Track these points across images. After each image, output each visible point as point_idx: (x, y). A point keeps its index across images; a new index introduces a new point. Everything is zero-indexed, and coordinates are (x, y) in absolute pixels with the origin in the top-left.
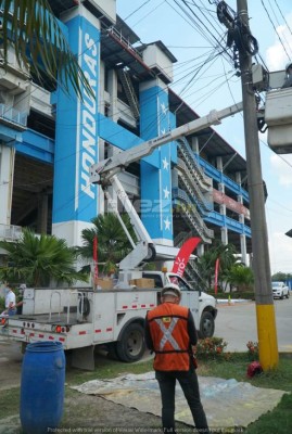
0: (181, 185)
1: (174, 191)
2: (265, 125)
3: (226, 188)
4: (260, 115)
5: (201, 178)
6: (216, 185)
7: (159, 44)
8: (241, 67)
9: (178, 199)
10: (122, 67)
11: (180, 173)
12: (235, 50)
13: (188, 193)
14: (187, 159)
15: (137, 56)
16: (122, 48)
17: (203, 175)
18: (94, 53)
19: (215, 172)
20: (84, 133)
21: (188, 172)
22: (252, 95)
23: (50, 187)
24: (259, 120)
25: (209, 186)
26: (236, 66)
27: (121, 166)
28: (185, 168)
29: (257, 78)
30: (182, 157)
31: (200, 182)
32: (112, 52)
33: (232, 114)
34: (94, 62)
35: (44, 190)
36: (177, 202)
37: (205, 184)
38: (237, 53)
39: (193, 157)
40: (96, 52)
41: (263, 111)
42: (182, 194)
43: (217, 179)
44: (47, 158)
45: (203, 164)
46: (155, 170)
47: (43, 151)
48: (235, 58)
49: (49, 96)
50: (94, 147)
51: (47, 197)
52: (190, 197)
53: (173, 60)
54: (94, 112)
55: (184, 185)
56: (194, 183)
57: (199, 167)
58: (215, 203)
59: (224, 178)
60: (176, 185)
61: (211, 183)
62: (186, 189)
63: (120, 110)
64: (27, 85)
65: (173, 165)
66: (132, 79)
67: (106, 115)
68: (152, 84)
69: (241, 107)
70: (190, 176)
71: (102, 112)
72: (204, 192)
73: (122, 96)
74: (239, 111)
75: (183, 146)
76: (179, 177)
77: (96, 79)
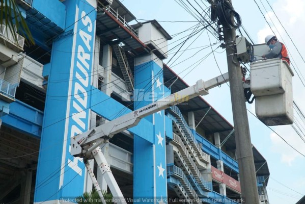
0: (177, 162)
1: (169, 168)
2: (252, 96)
3: (225, 166)
4: (246, 86)
5: (199, 155)
6: (214, 162)
7: (155, 23)
8: (225, 39)
9: (174, 177)
10: (118, 42)
11: (175, 149)
12: (219, 24)
13: (184, 170)
14: (183, 134)
15: (132, 33)
16: (117, 26)
17: (201, 152)
18: (90, 29)
19: (213, 148)
20: (75, 105)
21: (184, 148)
22: (237, 65)
23: (35, 163)
24: (246, 90)
25: (206, 163)
26: (220, 38)
27: (105, 138)
28: (181, 144)
29: (241, 49)
30: (178, 132)
31: (197, 159)
32: (108, 29)
33: (219, 84)
34: (89, 37)
35: (29, 166)
36: (172, 180)
37: (202, 161)
38: (221, 26)
39: (189, 132)
40: (92, 28)
41: (249, 82)
42: (178, 172)
43: (216, 156)
44: (33, 131)
45: (200, 139)
46: (150, 145)
47: (30, 124)
48: (220, 31)
49: (41, 69)
50: (85, 121)
51: (31, 174)
52: (187, 174)
53: (168, 38)
54: (86, 85)
55: (180, 161)
56: (191, 161)
57: (196, 143)
58: (214, 182)
59: (222, 155)
60: (172, 162)
61: (209, 161)
62: (182, 166)
63: (113, 84)
64: (20, 57)
65: (168, 140)
66: (127, 54)
67: (100, 88)
68: (147, 59)
69: (227, 77)
70: (186, 152)
71: (96, 85)
72: (202, 170)
73: (117, 70)
74: (225, 81)
75: (179, 121)
76: (175, 153)
77: (90, 53)
